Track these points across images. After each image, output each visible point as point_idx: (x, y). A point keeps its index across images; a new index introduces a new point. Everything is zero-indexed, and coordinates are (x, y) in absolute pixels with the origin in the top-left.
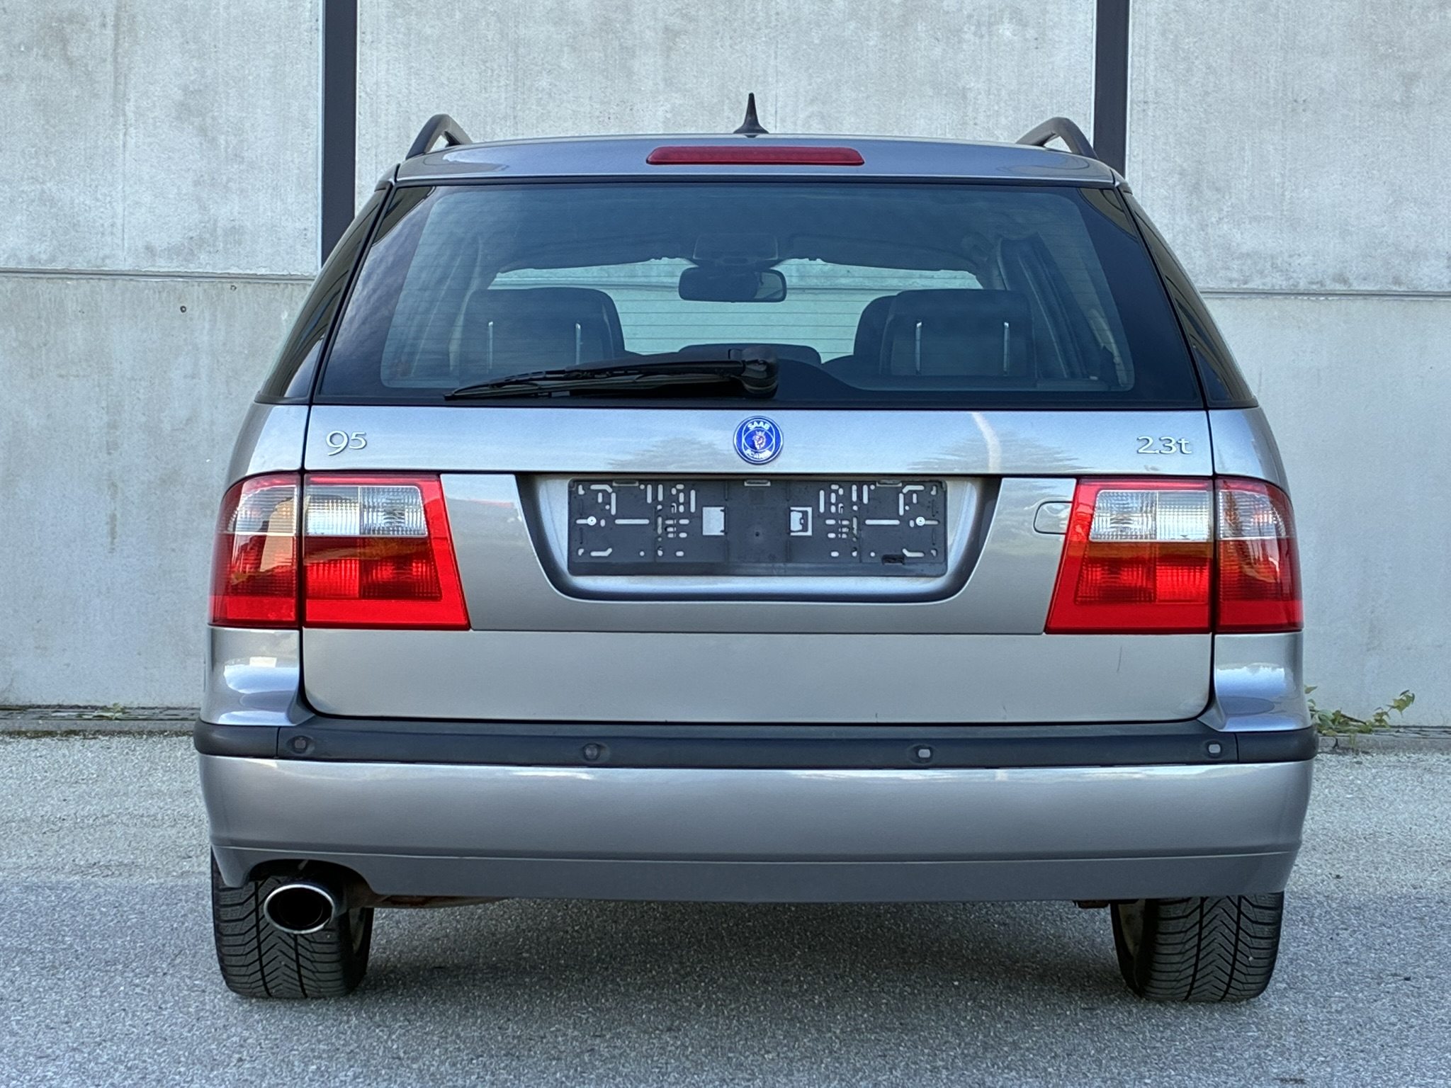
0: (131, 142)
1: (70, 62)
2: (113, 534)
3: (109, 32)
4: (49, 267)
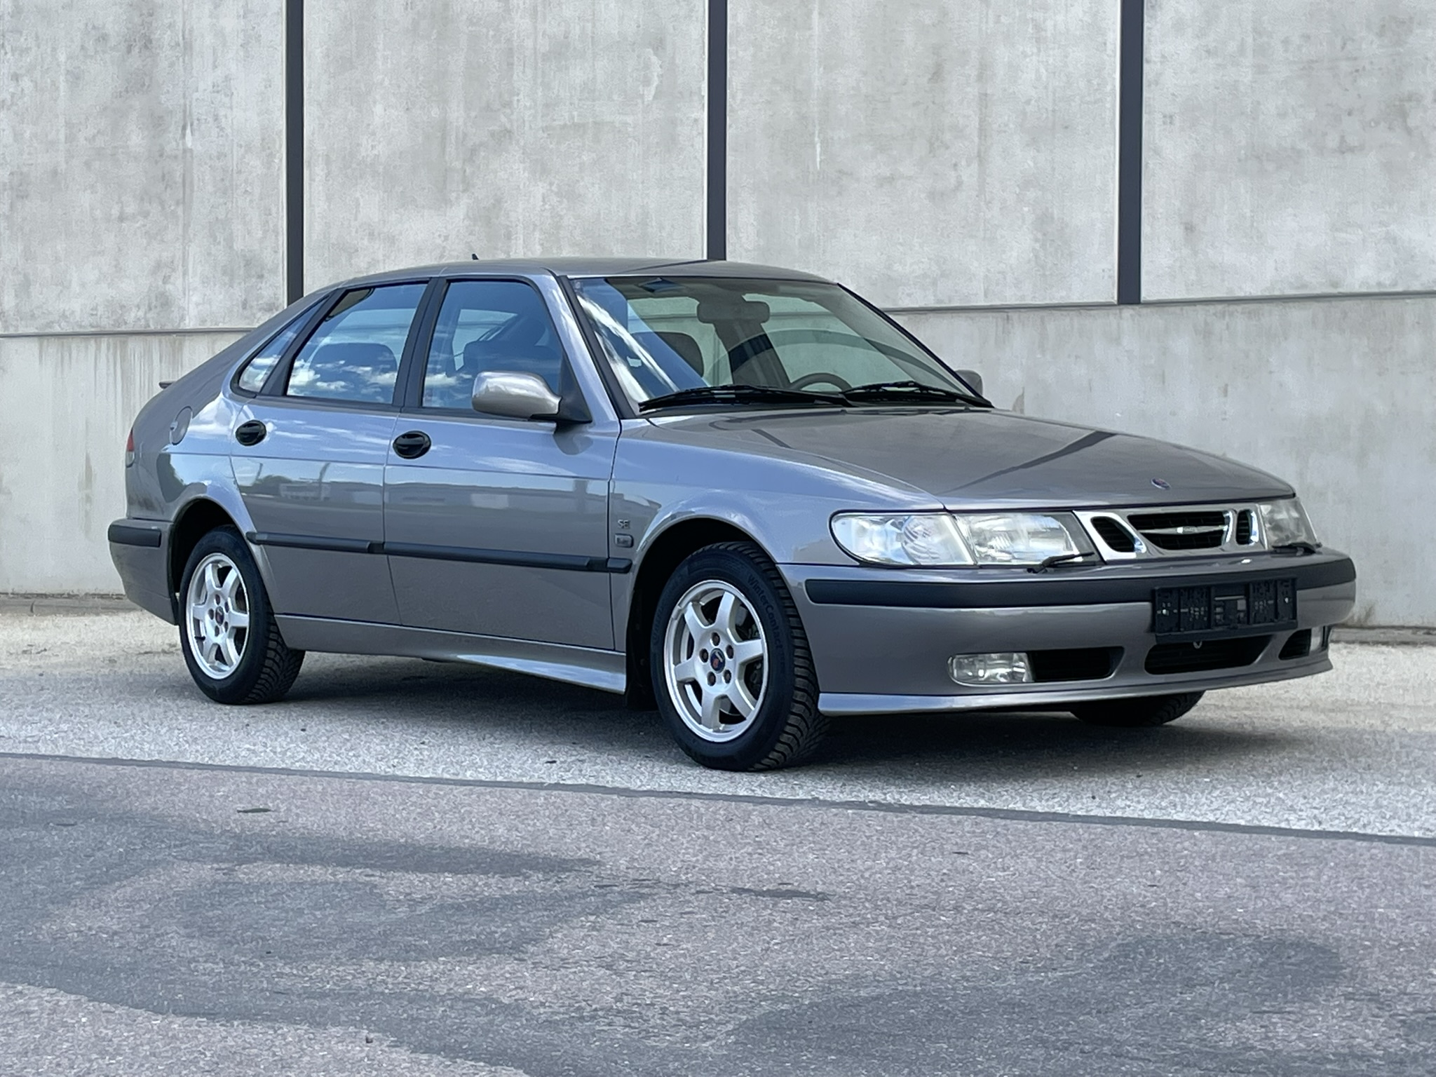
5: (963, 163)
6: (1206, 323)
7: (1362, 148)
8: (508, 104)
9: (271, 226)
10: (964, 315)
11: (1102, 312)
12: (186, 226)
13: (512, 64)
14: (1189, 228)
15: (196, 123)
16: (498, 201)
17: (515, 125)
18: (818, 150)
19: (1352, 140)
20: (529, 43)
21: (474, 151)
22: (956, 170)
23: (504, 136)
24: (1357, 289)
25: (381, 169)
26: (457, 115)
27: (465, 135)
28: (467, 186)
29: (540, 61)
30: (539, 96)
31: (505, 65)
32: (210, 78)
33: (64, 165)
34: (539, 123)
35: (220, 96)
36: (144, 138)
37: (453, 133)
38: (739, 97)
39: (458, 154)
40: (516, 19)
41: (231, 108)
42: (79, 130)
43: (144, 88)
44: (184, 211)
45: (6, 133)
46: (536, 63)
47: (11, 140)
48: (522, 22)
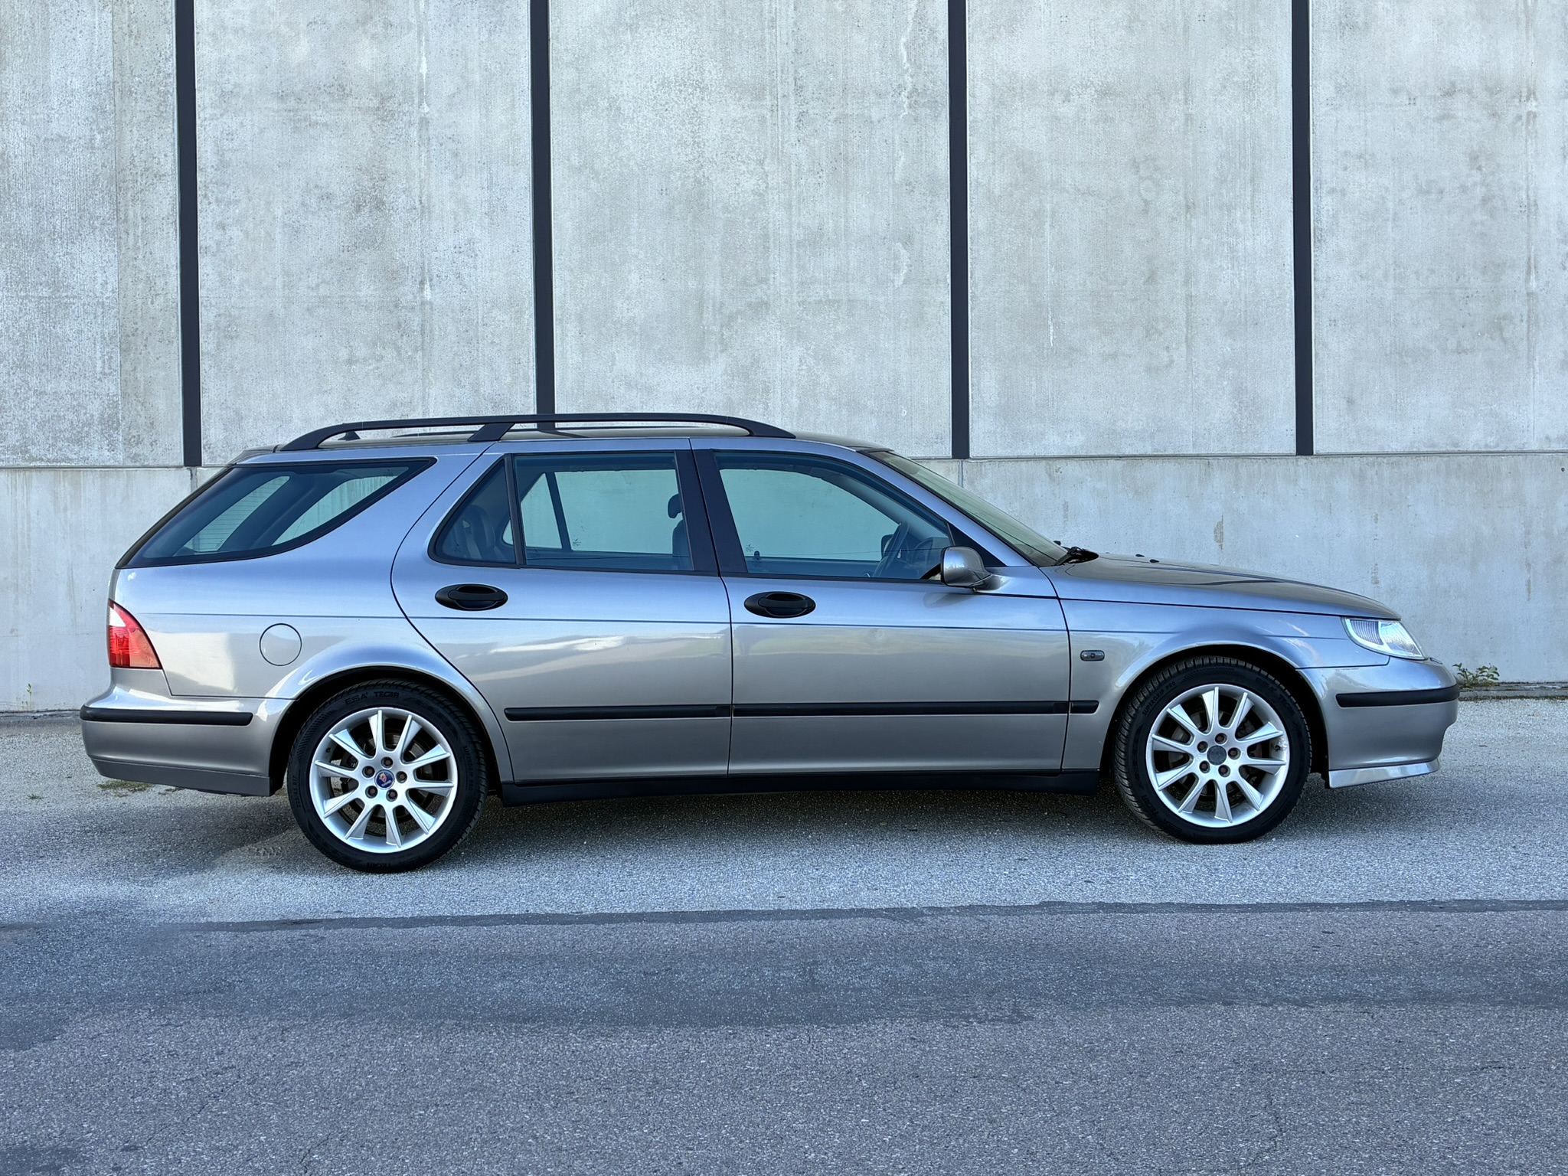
0: (1537, 382)
1: (1505, 341)
2: (1529, 590)
3: (1525, 324)
4: (1495, 450)
5: (1174, 346)
6: (1360, 469)
7: (1472, 350)
8: (765, 281)
9: (521, 374)
10: (1173, 461)
11: (1283, 461)
12: (426, 370)
13: (769, 248)
14: (1350, 401)
15: (435, 279)
16: (756, 362)
17: (772, 298)
18: (1052, 331)
19: (1466, 344)
20: (786, 231)
21: (731, 318)
22: (1168, 352)
23: (761, 308)
24: (1470, 449)
25: (637, 329)
26: (714, 287)
27: (722, 304)
28: (725, 346)
29: (795, 246)
30: (795, 276)
31: (761, 248)
32: (450, 240)
33: (282, 310)
34: (795, 298)
35: (462, 257)
36: (376, 290)
37: (711, 301)
38: (981, 286)
39: (715, 319)
40: (772, 211)
41: (475, 268)
42: (300, 279)
43: (377, 245)
44: (423, 356)
45: (211, 277)
46: (792, 248)
47: (218, 284)
48: (777, 213)
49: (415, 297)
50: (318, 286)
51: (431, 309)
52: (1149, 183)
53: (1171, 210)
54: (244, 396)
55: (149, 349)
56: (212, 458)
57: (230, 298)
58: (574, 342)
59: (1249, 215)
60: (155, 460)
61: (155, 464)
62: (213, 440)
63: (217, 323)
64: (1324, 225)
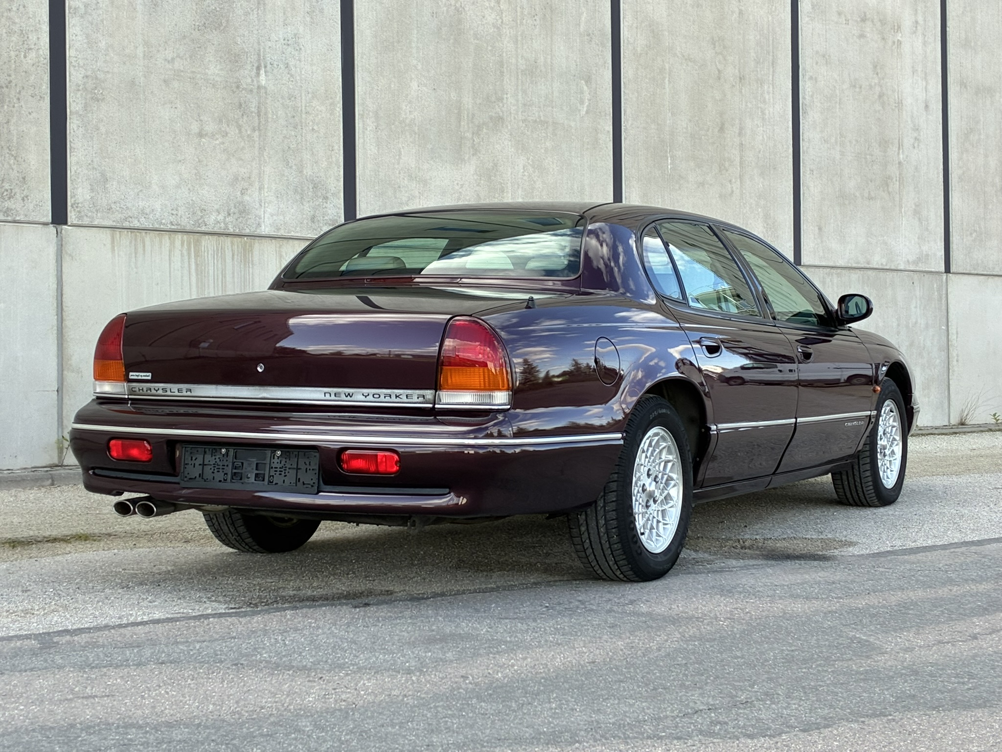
5: (734, 180)
6: (824, 278)
7: (875, 198)
8: (501, 99)
9: (334, 159)
12: (262, 149)
13: (503, 73)
14: (820, 229)
15: (269, 66)
16: (496, 165)
17: (505, 114)
18: (669, 161)
19: (872, 194)
20: (514, 61)
21: (479, 127)
22: (731, 184)
23: (498, 120)
24: (874, 267)
25: (416, 129)
26: (468, 101)
27: (473, 115)
28: (476, 151)
29: (520, 74)
30: (520, 97)
31: (498, 72)
32: (281, 33)
33: (142, 79)
34: (520, 116)
35: (290, 49)
36: (221, 69)
37: (466, 112)
38: (630, 122)
39: (469, 127)
40: (505, 42)
41: (300, 61)
42: (158, 51)
43: (222, 28)
44: (260, 136)
45: (80, 38)
46: (518, 76)
47: (85, 46)
48: (508, 45)
49: (253, 81)
50: (173, 59)
51: (266, 93)
52: (720, 56)
53: (732, 79)
54: (109, 158)
55: (22, 103)
56: (80, 218)
57: (96, 61)
58: (372, 136)
59: (771, 89)
60: (26, 216)
61: (26, 219)
62: (81, 200)
63: (84, 84)
64: (807, 102)
